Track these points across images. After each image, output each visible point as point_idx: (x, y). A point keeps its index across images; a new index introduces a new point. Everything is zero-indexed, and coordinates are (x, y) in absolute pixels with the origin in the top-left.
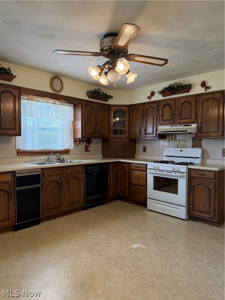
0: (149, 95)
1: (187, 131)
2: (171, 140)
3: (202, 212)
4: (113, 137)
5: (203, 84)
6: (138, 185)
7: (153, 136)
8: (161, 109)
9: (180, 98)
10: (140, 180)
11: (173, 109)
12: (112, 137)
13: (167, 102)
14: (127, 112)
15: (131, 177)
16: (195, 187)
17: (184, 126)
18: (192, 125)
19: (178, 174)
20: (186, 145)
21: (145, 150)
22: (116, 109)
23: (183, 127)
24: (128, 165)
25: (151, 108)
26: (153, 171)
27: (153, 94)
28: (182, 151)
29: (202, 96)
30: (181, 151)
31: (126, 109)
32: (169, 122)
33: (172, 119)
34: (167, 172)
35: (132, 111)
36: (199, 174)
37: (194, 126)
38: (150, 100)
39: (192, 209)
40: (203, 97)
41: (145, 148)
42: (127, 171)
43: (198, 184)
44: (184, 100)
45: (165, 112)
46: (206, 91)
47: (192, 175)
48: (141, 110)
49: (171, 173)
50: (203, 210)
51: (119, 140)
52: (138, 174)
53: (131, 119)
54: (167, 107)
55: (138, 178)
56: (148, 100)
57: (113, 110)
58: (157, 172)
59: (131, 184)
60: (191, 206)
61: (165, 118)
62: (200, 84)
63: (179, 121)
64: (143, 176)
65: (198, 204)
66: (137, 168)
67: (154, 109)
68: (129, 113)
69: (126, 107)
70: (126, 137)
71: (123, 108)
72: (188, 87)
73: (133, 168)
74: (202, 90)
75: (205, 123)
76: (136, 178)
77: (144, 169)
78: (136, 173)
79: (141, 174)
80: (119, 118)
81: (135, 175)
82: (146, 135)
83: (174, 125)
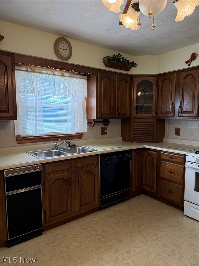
4: (135, 117)
6: (170, 181)
7: (193, 115)
10: (173, 175)
12: (134, 117)
14: (155, 84)
15: (161, 169)
21: (177, 132)
22: (140, 80)
24: (156, 153)
25: (190, 77)
26: (195, 166)
27: (194, 57)
31: (154, 81)
35: (163, 82)
38: (189, 65)
41: (177, 130)
42: (155, 161)
48: (175, 80)
51: (143, 120)
52: (171, 167)
53: (160, 92)
55: (171, 172)
56: (186, 66)
57: (137, 81)
59: (159, 178)
64: (178, 170)
66: (169, 159)
67: (195, 78)
68: (158, 85)
69: (154, 77)
70: (153, 116)
71: (150, 79)
73: (163, 157)
76: (168, 171)
77: (181, 161)
78: (169, 165)
79: (176, 167)
80: (145, 92)
81: (166, 167)
82: (182, 113)
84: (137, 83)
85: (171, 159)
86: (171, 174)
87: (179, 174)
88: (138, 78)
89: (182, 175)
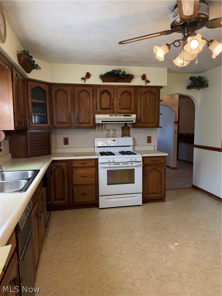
0: (84, 76)
2: (100, 129)
3: (155, 193)
5: (144, 77)
6: (83, 185)
7: (89, 125)
8: (98, 96)
9: (119, 87)
10: (86, 179)
11: (112, 98)
13: (105, 89)
14: (47, 92)
15: (74, 177)
16: (148, 173)
17: (124, 116)
18: (132, 115)
19: (135, 164)
20: (116, 134)
21: (66, 141)
22: (35, 85)
23: (123, 117)
24: (67, 163)
25: (84, 92)
26: (107, 165)
27: (88, 75)
28: (115, 140)
29: (141, 88)
30: (113, 140)
31: (46, 88)
32: (109, 111)
33: (112, 108)
34: (123, 164)
35: (56, 93)
36: (152, 161)
37: (134, 116)
38: (85, 82)
39: (146, 193)
40: (142, 89)
41: (66, 140)
42: (66, 171)
43: (151, 169)
44: (123, 90)
45: (103, 99)
46: (146, 84)
47: (146, 163)
48: (70, 92)
49: (128, 164)
50: (156, 192)
51: (39, 131)
52: (84, 172)
53: (54, 102)
54: (105, 94)
55: (84, 177)
56: (82, 82)
57: (31, 86)
58: (112, 165)
59: (72, 186)
60: (146, 191)
61: (103, 107)
62: (140, 76)
63: (119, 111)
64: (91, 173)
65: (151, 187)
66: (82, 165)
67: (89, 94)
69: (46, 85)
70: (49, 127)
71: (43, 86)
72: (129, 77)
73: (75, 165)
74: (142, 83)
75: (144, 114)
76: (81, 177)
77: (93, 164)
78: (81, 171)
79: (89, 171)
80: (39, 100)
81: (79, 174)
82: (79, 124)
83: (114, 115)
84: (32, 89)
85: (84, 166)
86: (85, 179)
87: (92, 176)
88: (33, 83)
89: (95, 176)
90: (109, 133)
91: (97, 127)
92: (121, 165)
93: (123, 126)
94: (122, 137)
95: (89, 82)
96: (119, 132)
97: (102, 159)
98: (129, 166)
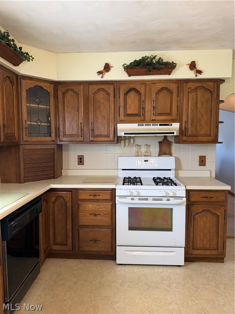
0: (102, 68)
1: (173, 133)
2: (127, 144)
3: (206, 249)
4: (27, 141)
5: (193, 66)
6: (93, 226)
7: (108, 139)
8: (122, 96)
9: (154, 82)
10: (98, 218)
11: (143, 99)
12: (25, 141)
13: (132, 86)
14: (52, 94)
15: (80, 214)
16: (197, 216)
17: (160, 125)
18: (173, 124)
20: (150, 152)
21: (81, 160)
22: (32, 84)
23: (159, 127)
24: (71, 192)
25: (101, 92)
26: (128, 200)
27: (107, 68)
28: (147, 161)
29: (188, 83)
30: (145, 161)
31: (50, 89)
32: (137, 118)
33: (142, 114)
34: (154, 200)
35: (64, 94)
36: (202, 197)
38: (102, 77)
39: (191, 247)
40: (190, 85)
42: (69, 205)
43: (201, 210)
44: (160, 86)
45: (129, 101)
46: (196, 76)
47: (192, 199)
48: (82, 93)
49: (161, 200)
50: (208, 246)
51: (39, 147)
52: (95, 208)
53: (61, 108)
54: (132, 94)
55: (96, 215)
56: (98, 78)
57: (26, 86)
58: (136, 201)
60: (191, 244)
61: (129, 112)
62: (187, 65)
63: (153, 117)
64: (105, 209)
65: (200, 239)
66: (92, 197)
67: (108, 94)
68: (56, 97)
69: (50, 83)
70: (53, 141)
71: (45, 86)
72: (169, 67)
73: (82, 196)
74: (191, 75)
75: (192, 122)
76: (90, 214)
77: (108, 197)
78: (91, 206)
79: (102, 206)
80: (38, 105)
81: (88, 209)
82: (94, 137)
83: (144, 124)
84: (27, 89)
85: (95, 198)
86: (95, 218)
87: (106, 214)
88: (29, 81)
89: (110, 214)
90: (140, 149)
91: (123, 142)
92: (150, 201)
93: (161, 139)
94: (159, 155)
95: (108, 77)
96: (155, 149)
97: (122, 190)
98: (164, 204)
